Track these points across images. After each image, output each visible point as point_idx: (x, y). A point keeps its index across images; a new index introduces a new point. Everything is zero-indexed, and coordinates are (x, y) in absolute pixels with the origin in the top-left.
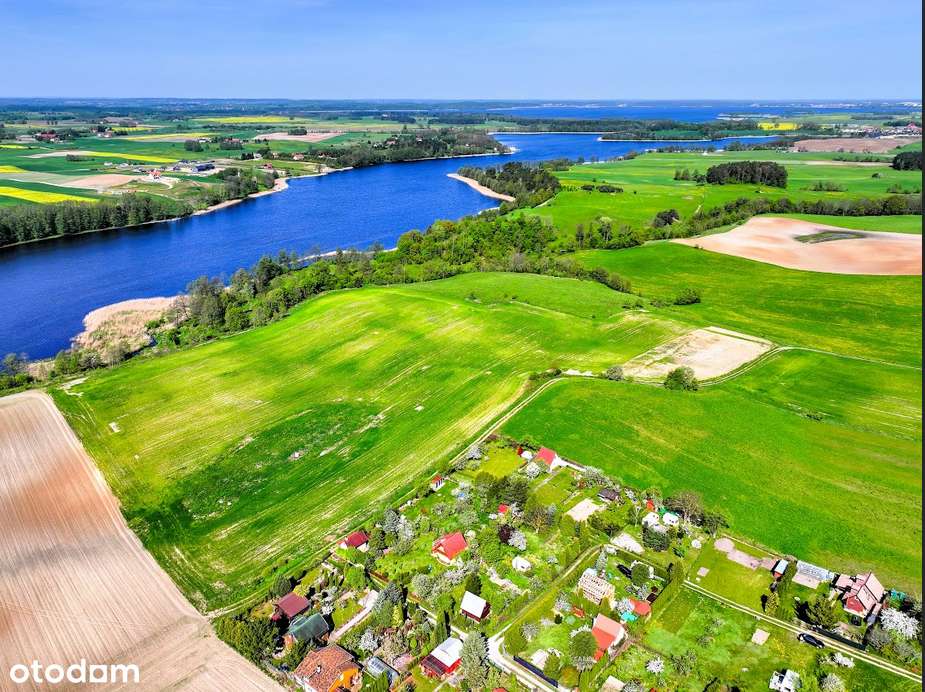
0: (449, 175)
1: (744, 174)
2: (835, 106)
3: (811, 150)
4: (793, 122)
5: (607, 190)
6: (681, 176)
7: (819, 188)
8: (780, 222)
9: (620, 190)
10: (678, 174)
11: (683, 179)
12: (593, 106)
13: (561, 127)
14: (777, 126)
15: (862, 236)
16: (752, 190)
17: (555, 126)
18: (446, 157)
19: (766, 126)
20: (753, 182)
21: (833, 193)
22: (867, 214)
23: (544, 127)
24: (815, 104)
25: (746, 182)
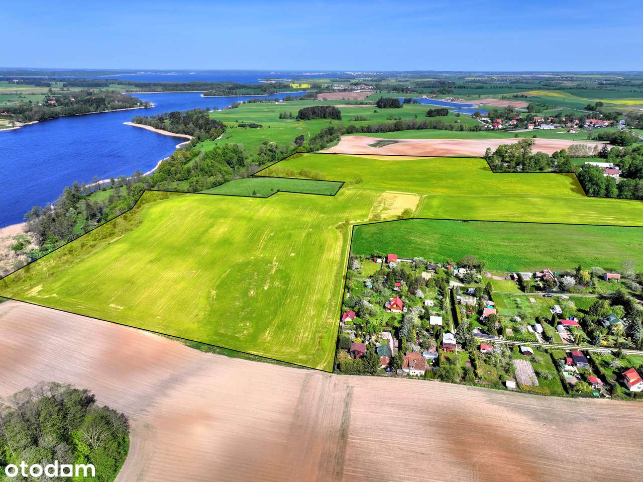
0: (125, 123)
1: (320, 113)
2: (313, 74)
3: (329, 99)
4: (308, 84)
5: (253, 126)
6: (283, 116)
7: (357, 119)
8: (357, 138)
9: (261, 126)
10: (281, 115)
11: (284, 118)
12: (173, 74)
13: (170, 88)
14: (300, 85)
15: (396, 142)
16: (327, 122)
17: (165, 87)
18: (107, 111)
19: (295, 86)
20: (325, 117)
21: (365, 121)
22: (389, 131)
23: (159, 88)
24: (304, 73)
25: (321, 118)
